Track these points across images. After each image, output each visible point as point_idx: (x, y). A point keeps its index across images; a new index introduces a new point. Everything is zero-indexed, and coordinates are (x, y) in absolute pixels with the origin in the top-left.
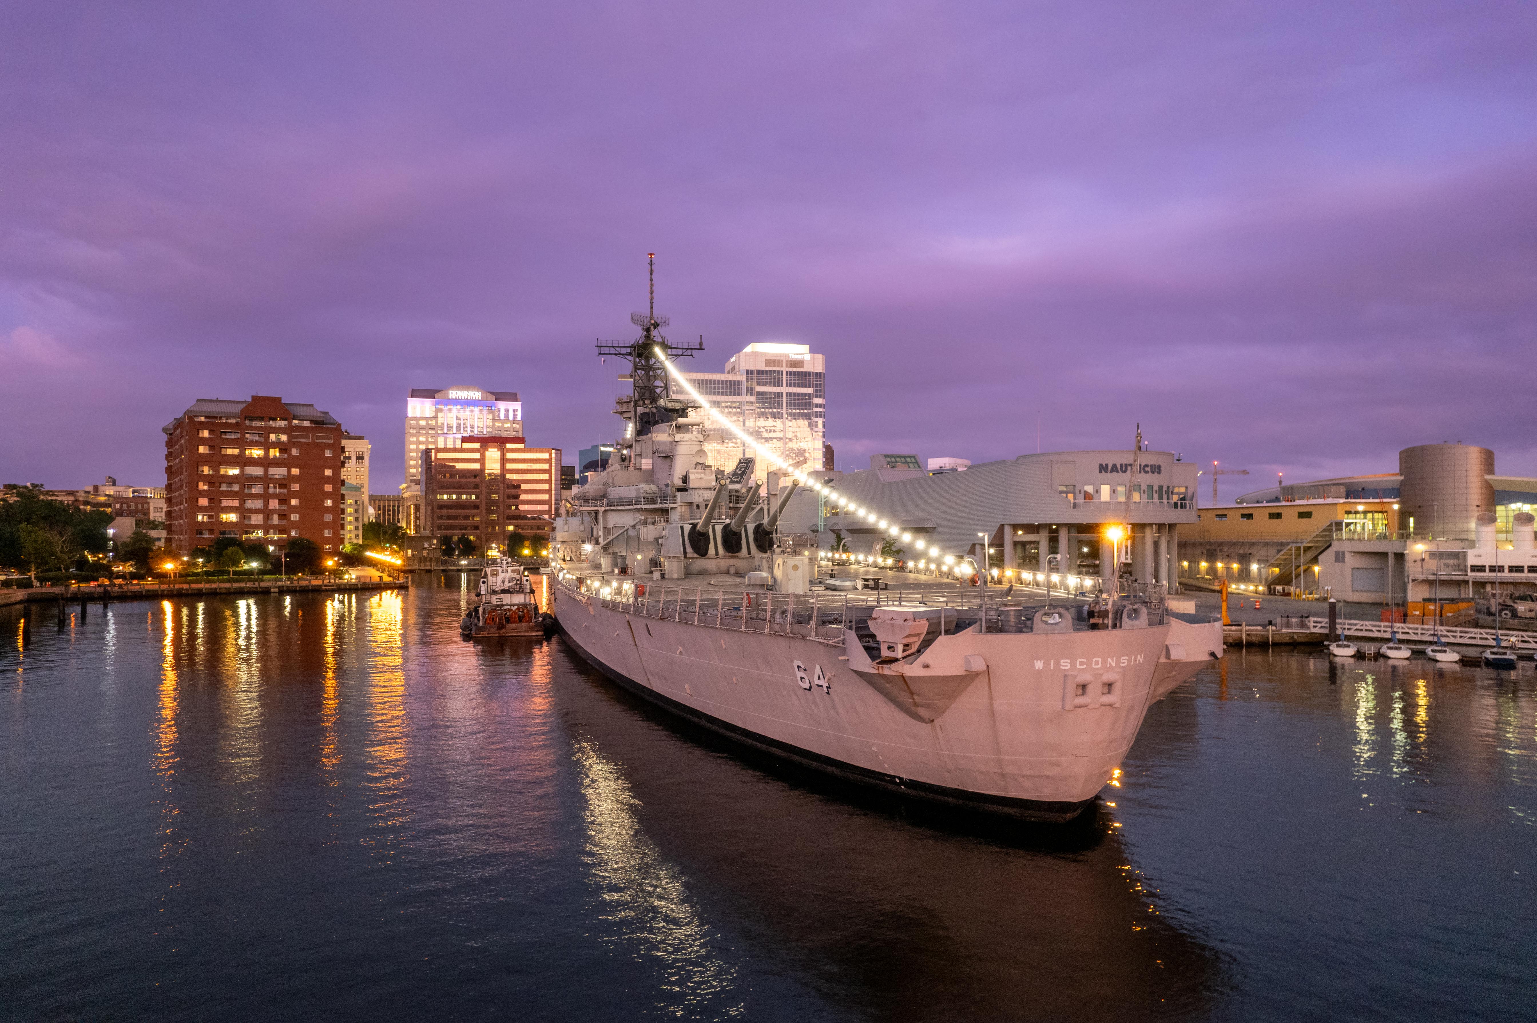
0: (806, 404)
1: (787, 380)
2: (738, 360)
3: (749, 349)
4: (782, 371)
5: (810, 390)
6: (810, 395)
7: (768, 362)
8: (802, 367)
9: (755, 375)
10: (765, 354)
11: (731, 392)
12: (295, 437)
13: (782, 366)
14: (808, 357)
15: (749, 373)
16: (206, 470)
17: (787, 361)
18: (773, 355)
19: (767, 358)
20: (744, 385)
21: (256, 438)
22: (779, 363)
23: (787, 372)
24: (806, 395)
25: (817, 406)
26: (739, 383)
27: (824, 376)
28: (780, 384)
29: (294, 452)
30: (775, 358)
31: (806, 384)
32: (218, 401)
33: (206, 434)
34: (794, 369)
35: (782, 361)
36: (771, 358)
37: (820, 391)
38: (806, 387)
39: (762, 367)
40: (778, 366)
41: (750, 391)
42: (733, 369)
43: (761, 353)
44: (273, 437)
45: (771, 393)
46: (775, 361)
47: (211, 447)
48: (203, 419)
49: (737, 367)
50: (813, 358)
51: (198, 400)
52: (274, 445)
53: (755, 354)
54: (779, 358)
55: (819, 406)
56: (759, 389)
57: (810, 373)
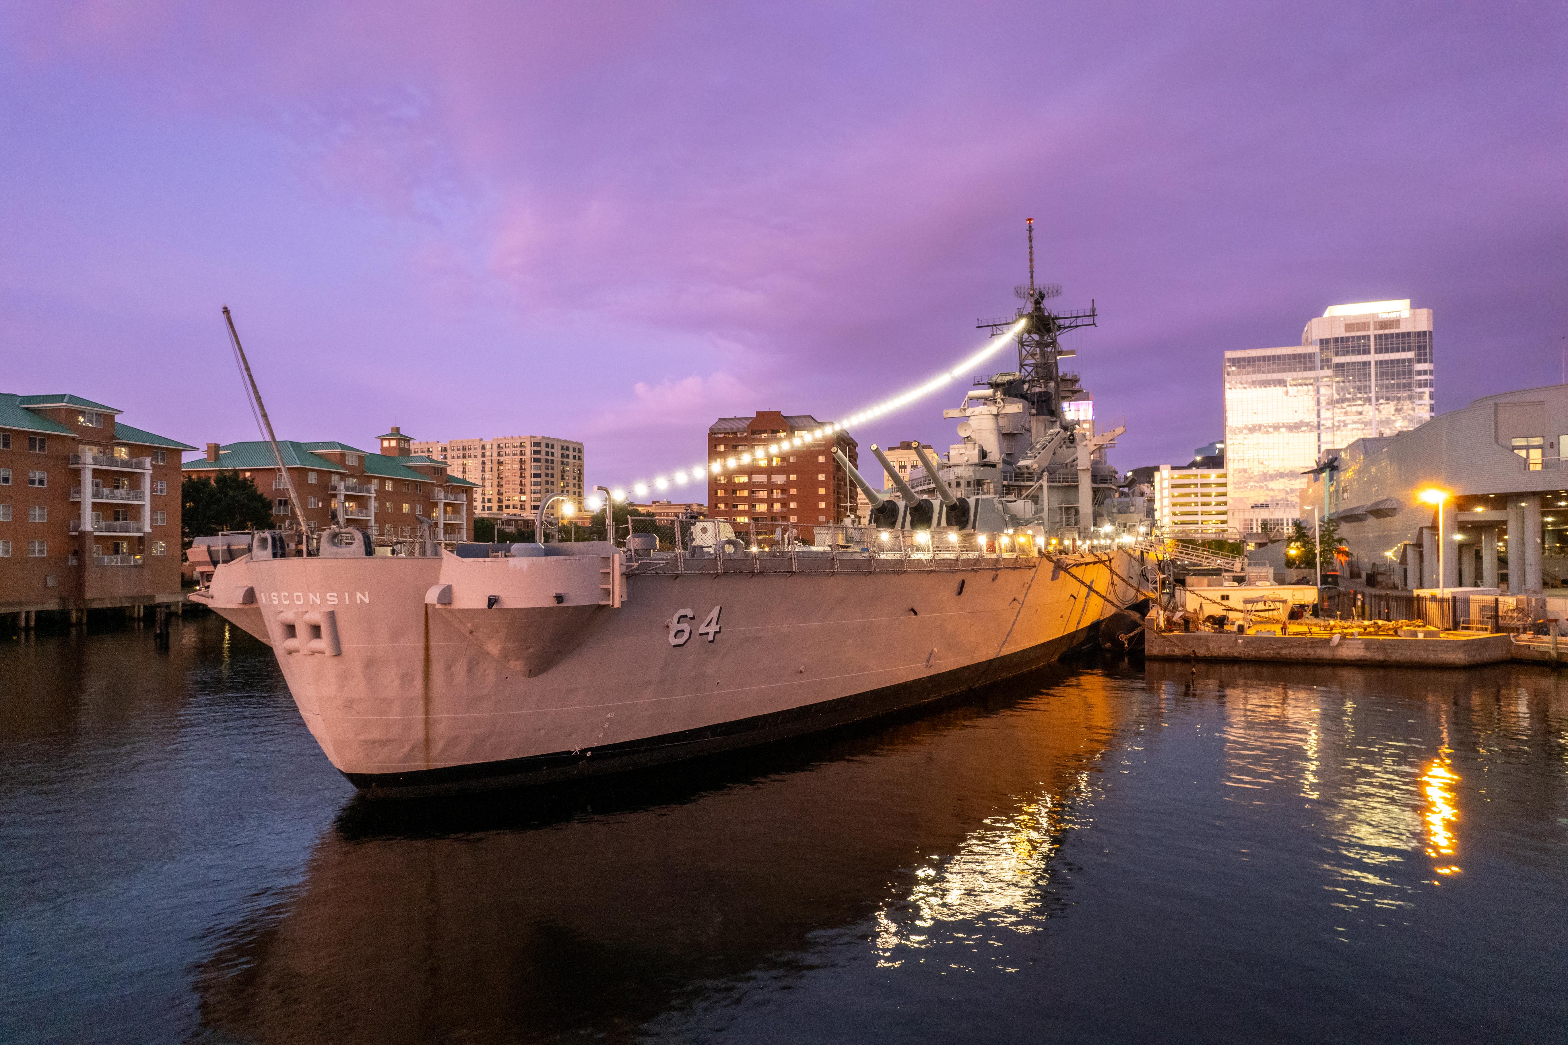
0: (1405, 372)
1: (1376, 345)
2: (1315, 328)
3: (1328, 313)
4: (1369, 336)
5: (1410, 355)
6: (1410, 360)
7: (1349, 327)
9: (1332, 345)
10: (1344, 317)
11: (1300, 368)
13: (1369, 329)
14: (1407, 314)
15: (1324, 343)
16: (722, 479)
17: (1375, 322)
18: (1356, 317)
19: (1347, 322)
20: (1318, 358)
22: (1365, 326)
23: (1376, 336)
24: (1404, 361)
25: (1420, 373)
26: (1311, 355)
27: (1431, 336)
28: (1366, 351)
29: (792, 460)
30: (1358, 321)
31: (1402, 347)
32: (735, 419)
33: (722, 448)
34: (1387, 331)
35: (1369, 323)
36: (1353, 322)
37: (1425, 354)
38: (1404, 351)
39: (1341, 333)
40: (1364, 330)
41: (1326, 363)
42: (1304, 340)
43: (1340, 317)
45: (1354, 363)
46: (1358, 324)
48: (722, 435)
49: (1309, 338)
50: (1414, 314)
51: (720, 419)
53: (1332, 319)
54: (1364, 321)
56: (1337, 360)
57: (1409, 334)
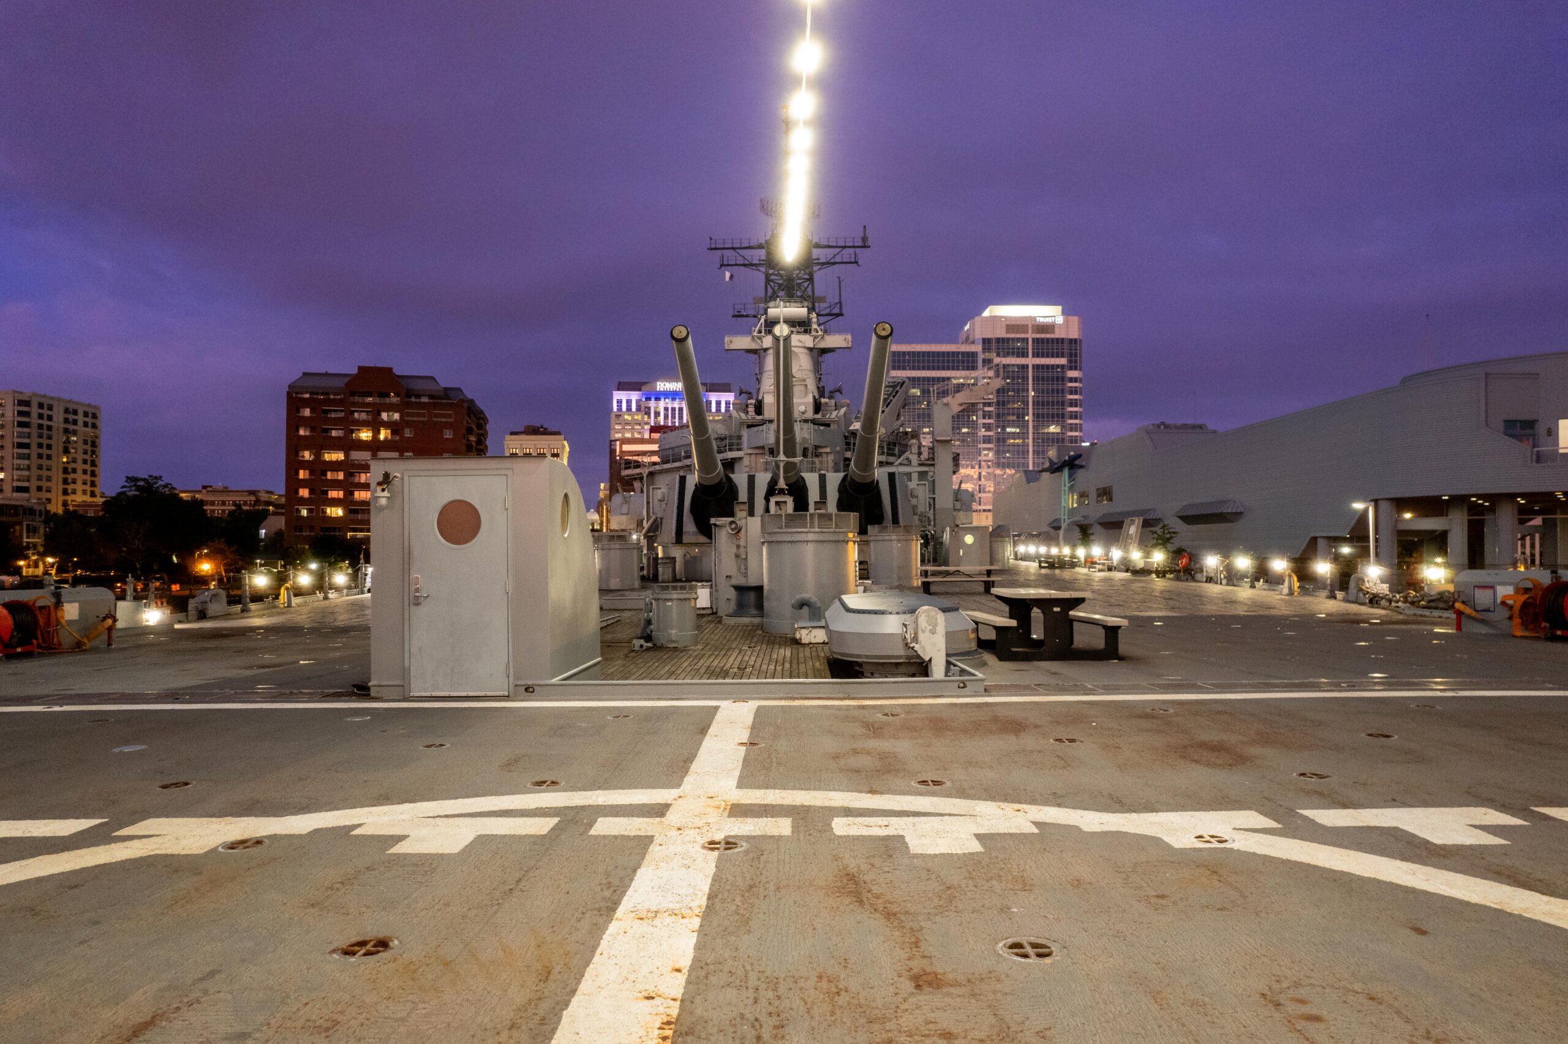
0: (1058, 378)
1: (1033, 349)
2: (972, 328)
3: (986, 313)
4: (1027, 339)
5: (1063, 361)
6: (1063, 367)
7: (1010, 328)
8: (1053, 332)
9: (994, 345)
10: (1005, 317)
11: (963, 367)
12: (408, 415)
13: (1027, 333)
14: (1060, 320)
15: (986, 342)
16: (307, 455)
17: (1033, 326)
18: (1016, 318)
19: (1008, 323)
20: (981, 357)
21: (364, 416)
22: (1023, 328)
23: (1033, 339)
24: (1058, 366)
25: (1071, 380)
26: (974, 355)
27: (1080, 344)
28: (1024, 354)
29: (408, 433)
30: (1018, 323)
31: (1057, 353)
32: (326, 374)
33: (307, 412)
34: (1043, 336)
35: (1027, 326)
36: (1013, 323)
37: (1076, 361)
38: (1057, 357)
39: (1002, 333)
40: (1023, 333)
41: (987, 362)
42: (967, 338)
43: (1001, 317)
44: (384, 416)
45: (1013, 365)
46: (1018, 325)
47: (313, 429)
48: (307, 396)
49: (971, 336)
50: (1066, 321)
51: (304, 374)
52: (387, 425)
53: (994, 319)
54: (1023, 323)
55: (1075, 380)
56: (997, 360)
57: (1063, 340)
